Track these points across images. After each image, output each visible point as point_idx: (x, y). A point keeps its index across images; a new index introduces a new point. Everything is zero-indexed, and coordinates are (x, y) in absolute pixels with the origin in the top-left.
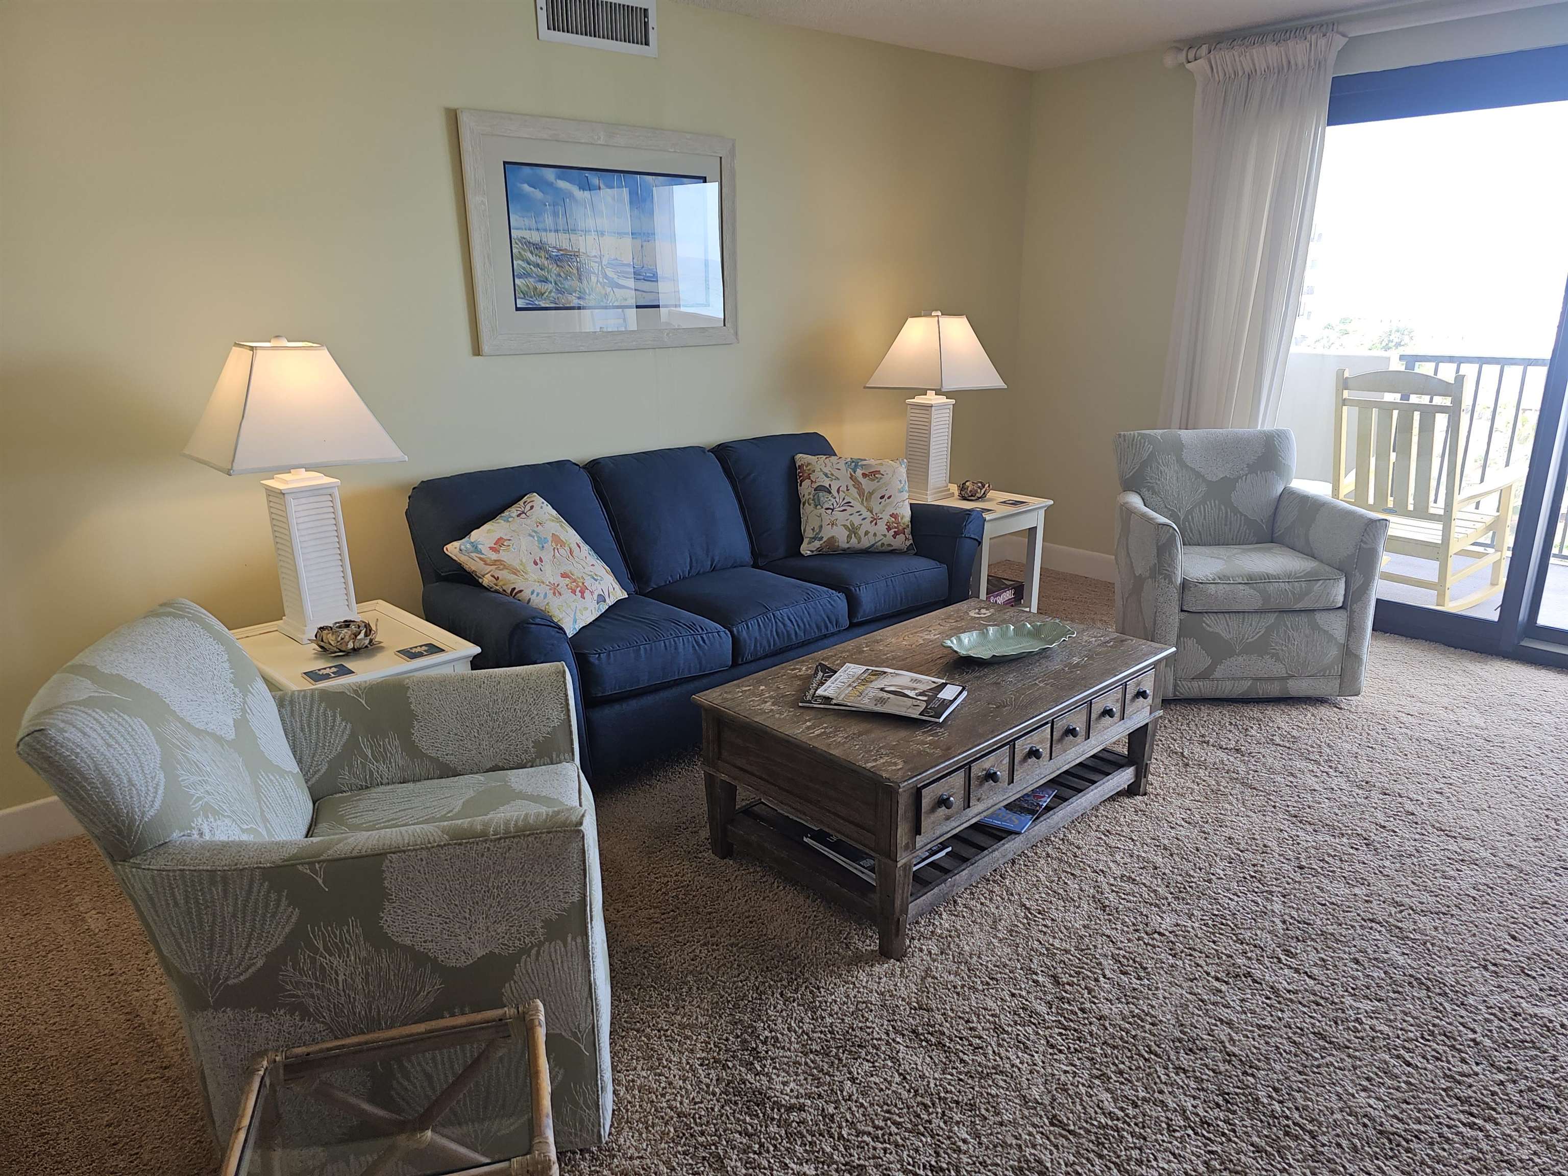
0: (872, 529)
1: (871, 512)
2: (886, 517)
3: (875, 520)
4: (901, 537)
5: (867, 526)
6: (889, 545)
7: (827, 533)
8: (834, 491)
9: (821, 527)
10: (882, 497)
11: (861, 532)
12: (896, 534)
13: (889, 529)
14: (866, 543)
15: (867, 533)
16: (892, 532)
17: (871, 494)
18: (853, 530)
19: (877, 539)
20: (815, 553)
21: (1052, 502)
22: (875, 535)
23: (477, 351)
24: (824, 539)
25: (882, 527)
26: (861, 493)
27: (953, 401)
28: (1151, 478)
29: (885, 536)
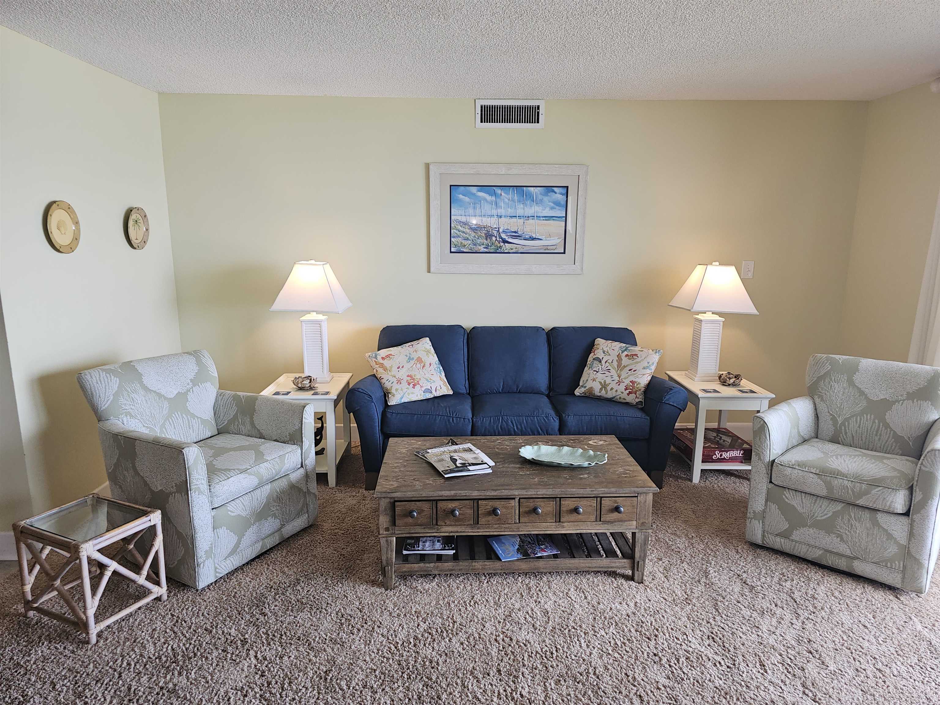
0: (616, 387)
1: (619, 377)
2: (627, 382)
3: (619, 383)
4: (633, 396)
5: (613, 385)
6: (624, 399)
7: (589, 385)
8: (603, 362)
9: (587, 380)
10: (630, 370)
11: (609, 388)
12: (630, 393)
13: (626, 389)
14: (610, 395)
15: (612, 389)
16: (627, 391)
17: (625, 367)
18: (604, 386)
19: (617, 394)
20: (583, 395)
21: (774, 396)
22: (616, 391)
23: (429, 271)
24: (587, 388)
25: (622, 387)
26: (619, 365)
27: (723, 319)
28: (822, 389)
29: (622, 393)
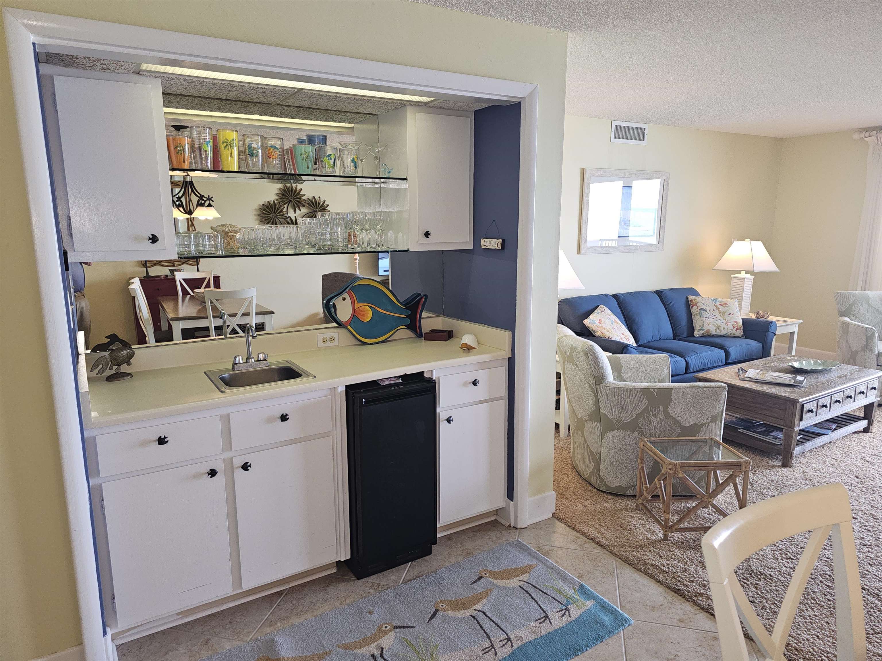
0: (726, 327)
1: (725, 320)
2: (732, 323)
3: (727, 324)
4: (739, 331)
5: (724, 325)
6: (734, 334)
7: (706, 328)
8: (708, 311)
9: (703, 325)
10: (730, 314)
11: (721, 328)
12: (737, 330)
13: (734, 327)
14: (723, 333)
15: (724, 328)
16: (735, 328)
17: (724, 313)
18: (718, 327)
19: (729, 331)
20: (700, 336)
21: (802, 321)
22: (728, 329)
23: (579, 253)
24: (705, 330)
25: (730, 327)
26: (720, 312)
27: (753, 277)
28: (855, 311)
29: (732, 330)
